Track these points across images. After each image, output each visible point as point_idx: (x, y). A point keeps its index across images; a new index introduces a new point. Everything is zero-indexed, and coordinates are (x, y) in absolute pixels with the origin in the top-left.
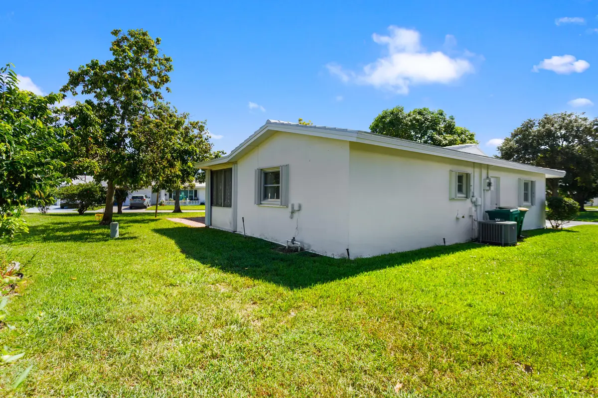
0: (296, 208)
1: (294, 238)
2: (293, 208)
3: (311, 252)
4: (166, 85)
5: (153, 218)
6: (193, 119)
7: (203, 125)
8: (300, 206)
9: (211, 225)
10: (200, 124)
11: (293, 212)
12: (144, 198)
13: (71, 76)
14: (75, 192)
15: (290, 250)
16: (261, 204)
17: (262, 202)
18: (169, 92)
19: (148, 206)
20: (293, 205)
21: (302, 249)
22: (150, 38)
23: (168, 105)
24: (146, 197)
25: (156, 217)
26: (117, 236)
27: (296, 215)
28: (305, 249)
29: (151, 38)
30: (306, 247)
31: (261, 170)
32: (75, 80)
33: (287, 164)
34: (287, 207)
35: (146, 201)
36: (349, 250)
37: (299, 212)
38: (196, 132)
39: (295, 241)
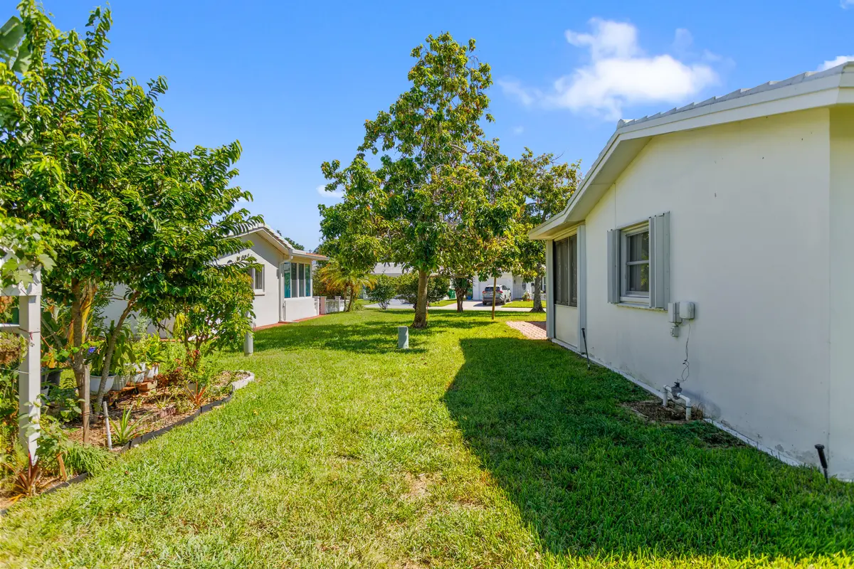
0: (684, 313)
1: (678, 385)
2: (676, 313)
3: (719, 426)
4: (484, 112)
5: (489, 319)
6: (559, 163)
7: (574, 168)
8: (694, 310)
9: (555, 337)
10: (568, 168)
11: (678, 323)
12: (501, 290)
13: (368, 127)
14: (407, 283)
15: (671, 412)
16: (621, 302)
17: (623, 299)
18: (490, 120)
19: (508, 301)
20: (676, 306)
21: (696, 414)
22: (454, 41)
23: (497, 144)
24: (504, 288)
25: (493, 318)
26: (406, 346)
27: (685, 329)
28: (707, 414)
29: (456, 41)
30: (708, 411)
31: (620, 231)
32: (373, 132)
33: (666, 211)
34: (665, 310)
35: (503, 294)
36: (825, 451)
37: (692, 323)
38: (565, 182)
39: (680, 391)
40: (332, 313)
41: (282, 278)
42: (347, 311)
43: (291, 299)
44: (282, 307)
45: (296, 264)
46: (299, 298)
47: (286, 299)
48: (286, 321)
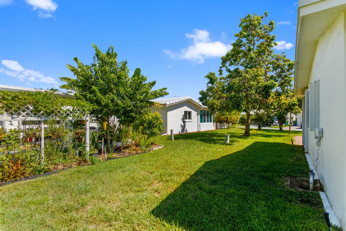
26: (228, 142)
28: (324, 190)
40: (222, 129)
41: (199, 116)
42: (227, 128)
43: (203, 123)
44: (199, 126)
45: (205, 111)
46: (206, 123)
47: (201, 123)
48: (201, 131)
